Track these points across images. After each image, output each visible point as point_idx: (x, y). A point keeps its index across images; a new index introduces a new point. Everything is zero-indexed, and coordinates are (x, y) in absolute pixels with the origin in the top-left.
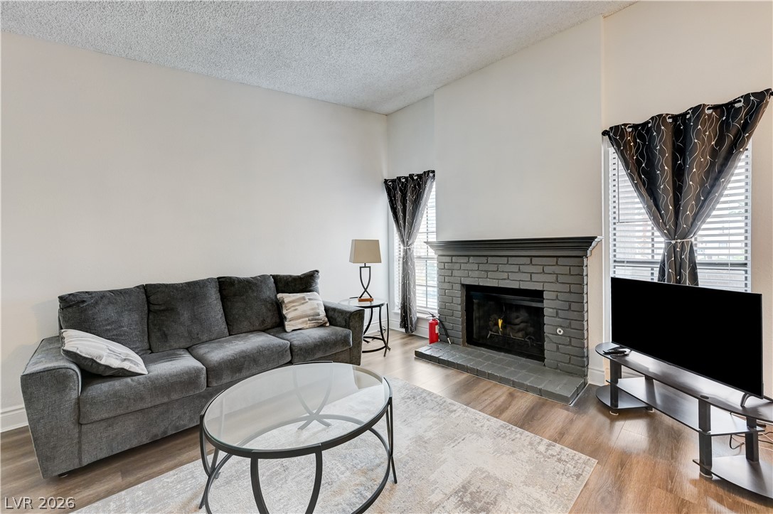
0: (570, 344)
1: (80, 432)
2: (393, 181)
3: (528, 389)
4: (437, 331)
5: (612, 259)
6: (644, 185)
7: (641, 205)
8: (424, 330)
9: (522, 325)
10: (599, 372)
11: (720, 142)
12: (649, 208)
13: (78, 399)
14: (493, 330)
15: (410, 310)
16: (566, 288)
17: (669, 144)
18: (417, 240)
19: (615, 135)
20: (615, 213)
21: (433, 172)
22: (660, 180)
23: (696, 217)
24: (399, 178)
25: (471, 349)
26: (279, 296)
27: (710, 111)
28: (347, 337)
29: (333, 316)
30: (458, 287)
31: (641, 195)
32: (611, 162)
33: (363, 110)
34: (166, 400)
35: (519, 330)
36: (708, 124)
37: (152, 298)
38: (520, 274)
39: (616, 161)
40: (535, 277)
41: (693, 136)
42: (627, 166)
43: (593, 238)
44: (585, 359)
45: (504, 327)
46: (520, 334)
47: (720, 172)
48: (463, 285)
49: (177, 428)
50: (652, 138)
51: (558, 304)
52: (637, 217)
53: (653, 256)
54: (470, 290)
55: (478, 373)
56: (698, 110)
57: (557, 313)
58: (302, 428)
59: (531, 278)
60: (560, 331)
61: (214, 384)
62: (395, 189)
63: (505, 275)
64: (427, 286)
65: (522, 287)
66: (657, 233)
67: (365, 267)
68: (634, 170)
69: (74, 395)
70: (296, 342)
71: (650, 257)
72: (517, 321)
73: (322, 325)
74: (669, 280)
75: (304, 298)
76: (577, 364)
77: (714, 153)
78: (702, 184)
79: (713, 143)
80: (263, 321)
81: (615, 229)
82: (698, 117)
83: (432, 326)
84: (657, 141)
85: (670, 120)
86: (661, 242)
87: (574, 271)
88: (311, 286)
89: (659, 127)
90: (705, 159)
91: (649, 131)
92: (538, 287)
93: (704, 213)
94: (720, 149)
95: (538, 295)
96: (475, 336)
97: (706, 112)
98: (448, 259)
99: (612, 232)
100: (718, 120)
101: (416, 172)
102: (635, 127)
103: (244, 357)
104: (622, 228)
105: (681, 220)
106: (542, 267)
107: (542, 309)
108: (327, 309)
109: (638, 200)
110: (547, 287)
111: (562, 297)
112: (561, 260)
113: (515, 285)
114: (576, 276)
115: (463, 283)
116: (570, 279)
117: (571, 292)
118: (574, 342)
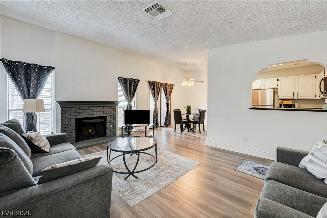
12: (126, 96)
22: (128, 91)
30: (74, 120)
38: (100, 112)
40: (105, 113)
46: (95, 132)
57: (110, 121)
60: (111, 126)
67: (34, 115)
89: (128, 80)
92: (105, 115)
106: (107, 109)
110: (108, 115)
111: (112, 117)
112: (111, 107)
113: (99, 116)
114: (115, 111)
115: (76, 118)
116: (114, 112)
117: (113, 115)
118: (114, 128)
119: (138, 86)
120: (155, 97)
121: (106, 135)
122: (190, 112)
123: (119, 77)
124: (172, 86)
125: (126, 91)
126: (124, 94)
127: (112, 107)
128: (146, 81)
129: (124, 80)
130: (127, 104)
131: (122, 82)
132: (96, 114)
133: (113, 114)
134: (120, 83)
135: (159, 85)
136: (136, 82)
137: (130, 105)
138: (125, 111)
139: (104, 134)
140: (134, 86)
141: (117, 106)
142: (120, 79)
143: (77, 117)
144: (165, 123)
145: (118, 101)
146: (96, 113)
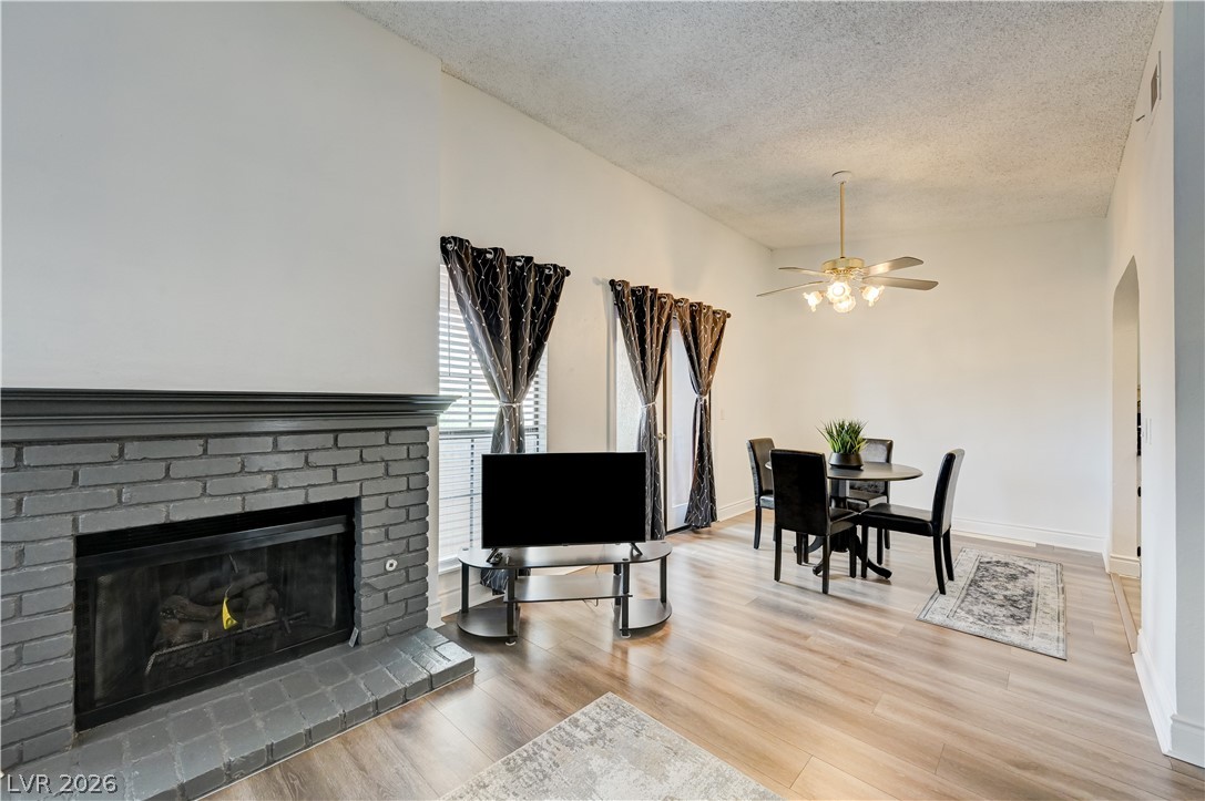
0: (406, 581)
14: (177, 640)
23: (528, 378)
38: (310, 472)
40: (342, 474)
48: (79, 539)
50: (490, 274)
51: (387, 517)
57: (386, 534)
59: (335, 478)
60: (391, 564)
65: (313, 500)
87: (413, 452)
92: (349, 492)
96: (99, 691)
106: (358, 451)
110: (369, 488)
111: (395, 501)
112: (394, 434)
113: (295, 499)
114: (421, 461)
115: (83, 530)
116: (408, 467)
117: (409, 489)
118: (413, 575)
119: (561, 305)
120: (644, 371)
121: (356, 630)
122: (858, 458)
123: (444, 241)
124: (720, 319)
125: (493, 329)
126: (479, 351)
127: (396, 437)
128: (597, 282)
129: (475, 265)
130: (497, 410)
131: (465, 273)
132: (275, 486)
133: (402, 484)
134: (452, 276)
135: (662, 306)
136: (548, 282)
137: (510, 420)
138: (485, 458)
139: (338, 626)
140: (537, 302)
141: (435, 424)
142: (454, 250)
143: (92, 525)
144: (689, 512)
145: (442, 393)
146: (275, 481)
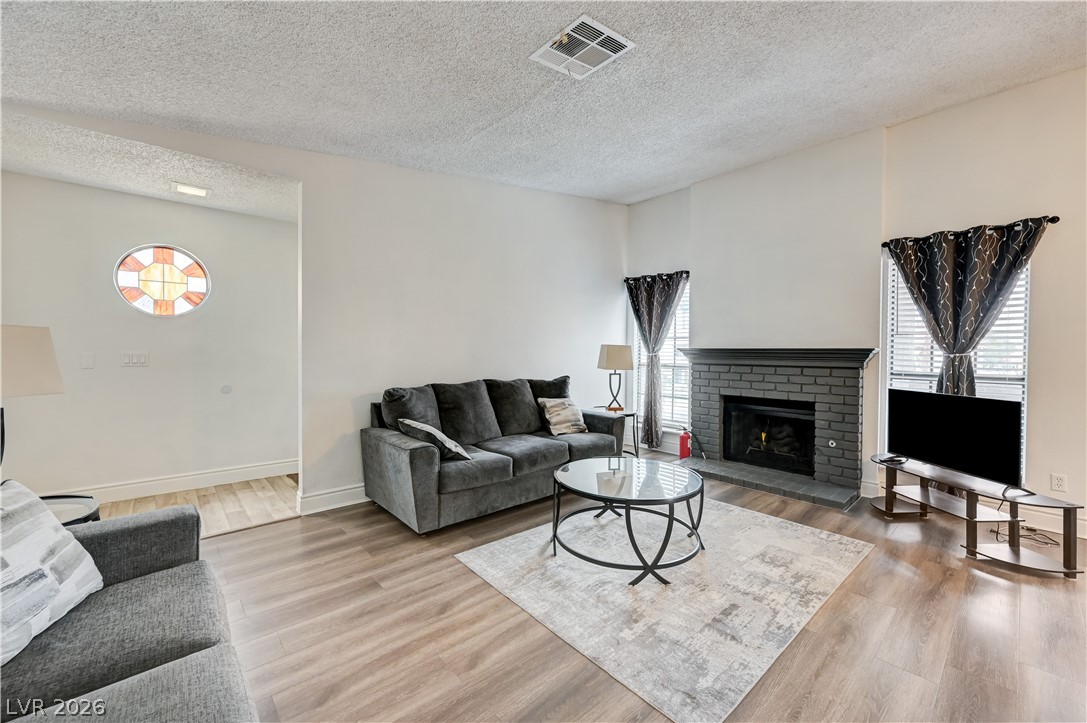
0: (843, 457)
1: (440, 499)
2: (635, 279)
3: (800, 497)
4: (689, 445)
5: (889, 371)
6: (924, 298)
7: (920, 318)
8: (674, 445)
9: (787, 439)
10: (873, 484)
11: (1000, 262)
12: (928, 323)
13: (439, 472)
14: (754, 445)
15: (656, 423)
16: (840, 400)
17: (951, 260)
18: (664, 346)
19: (896, 248)
20: (893, 325)
21: (688, 272)
22: (940, 296)
23: (974, 333)
24: (645, 277)
25: (730, 464)
26: (540, 400)
27: (991, 232)
28: (612, 442)
29: (592, 423)
30: (717, 398)
31: (920, 308)
32: (890, 273)
33: (605, 202)
34: (489, 482)
35: (784, 445)
36: (988, 244)
37: (441, 397)
38: (789, 385)
39: (895, 273)
40: (806, 388)
41: (974, 255)
42: (907, 280)
43: (871, 350)
44: (858, 471)
45: (768, 439)
46: (786, 449)
47: (1000, 290)
48: (721, 396)
49: (493, 508)
50: (933, 254)
51: (830, 416)
52: (917, 330)
53: (932, 370)
54: (728, 401)
55: (744, 484)
56: (979, 230)
57: (830, 425)
58: (598, 516)
59: (801, 390)
60: (832, 444)
61: (518, 475)
62: (637, 288)
63: (772, 386)
64: (673, 397)
65: (791, 399)
66: (936, 346)
67: (615, 374)
68: (914, 284)
69: (437, 469)
70: (574, 444)
71: (929, 370)
72: (780, 436)
73: (582, 431)
74: (947, 391)
75: (563, 404)
76: (851, 476)
77: (994, 272)
78: (982, 301)
79: (993, 262)
80: (529, 425)
81: (892, 341)
82: (979, 237)
83: (683, 440)
84: (938, 257)
85: (952, 238)
86: (940, 356)
87: (849, 382)
88: (565, 392)
89: (940, 243)
90: (985, 277)
91: (930, 246)
92: (809, 398)
93: (983, 328)
94: (1000, 268)
95: (810, 407)
96: (732, 451)
97: (987, 231)
98: (706, 368)
99: (889, 344)
100: (998, 241)
101: (665, 272)
102: (916, 241)
103: (537, 453)
104: (901, 341)
105: (960, 335)
106: (814, 378)
107: (812, 423)
108: (585, 416)
109: (917, 313)
110: (820, 398)
111: (835, 408)
112: (836, 371)
114: (853, 387)
115: (722, 393)
116: (846, 391)
117: (846, 404)
132: (776, 389)
146: (776, 386)
